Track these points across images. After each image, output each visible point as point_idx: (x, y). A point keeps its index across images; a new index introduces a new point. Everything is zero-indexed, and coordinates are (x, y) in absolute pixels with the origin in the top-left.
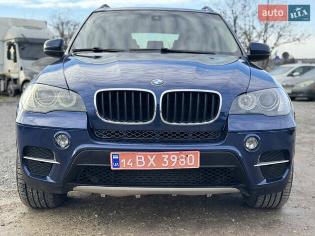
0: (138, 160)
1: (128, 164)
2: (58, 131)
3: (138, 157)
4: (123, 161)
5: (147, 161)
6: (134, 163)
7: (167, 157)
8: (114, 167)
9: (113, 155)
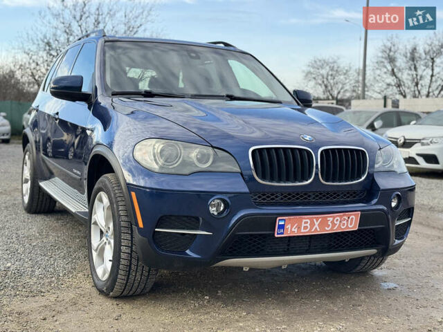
0: (303, 225)
1: (293, 230)
2: (214, 196)
3: (304, 221)
4: (289, 226)
5: (312, 224)
6: (299, 228)
7: (331, 219)
8: (278, 234)
9: (280, 220)
